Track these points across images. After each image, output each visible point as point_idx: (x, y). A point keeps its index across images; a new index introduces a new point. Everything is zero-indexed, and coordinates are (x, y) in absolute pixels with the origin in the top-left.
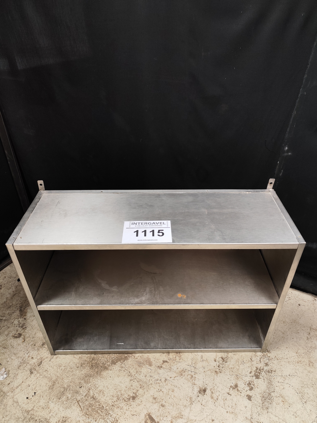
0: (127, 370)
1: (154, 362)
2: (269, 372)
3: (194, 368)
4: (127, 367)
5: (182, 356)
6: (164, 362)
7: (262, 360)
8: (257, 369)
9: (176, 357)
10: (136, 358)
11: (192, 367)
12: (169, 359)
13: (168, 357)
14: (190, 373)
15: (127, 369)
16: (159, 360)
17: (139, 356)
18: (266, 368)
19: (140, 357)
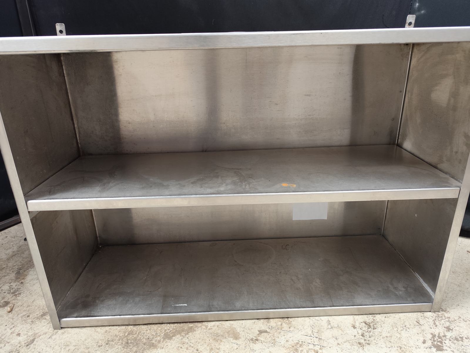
0: (192, 347)
1: (242, 334)
2: (456, 339)
3: (318, 339)
4: (193, 342)
5: (293, 322)
6: (261, 332)
7: (437, 323)
8: (434, 336)
9: (281, 325)
10: (209, 329)
11: (315, 338)
12: (271, 327)
13: (268, 325)
14: (311, 346)
15: (192, 345)
16: (252, 330)
17: (214, 326)
18: (449, 334)
19: (216, 327)
